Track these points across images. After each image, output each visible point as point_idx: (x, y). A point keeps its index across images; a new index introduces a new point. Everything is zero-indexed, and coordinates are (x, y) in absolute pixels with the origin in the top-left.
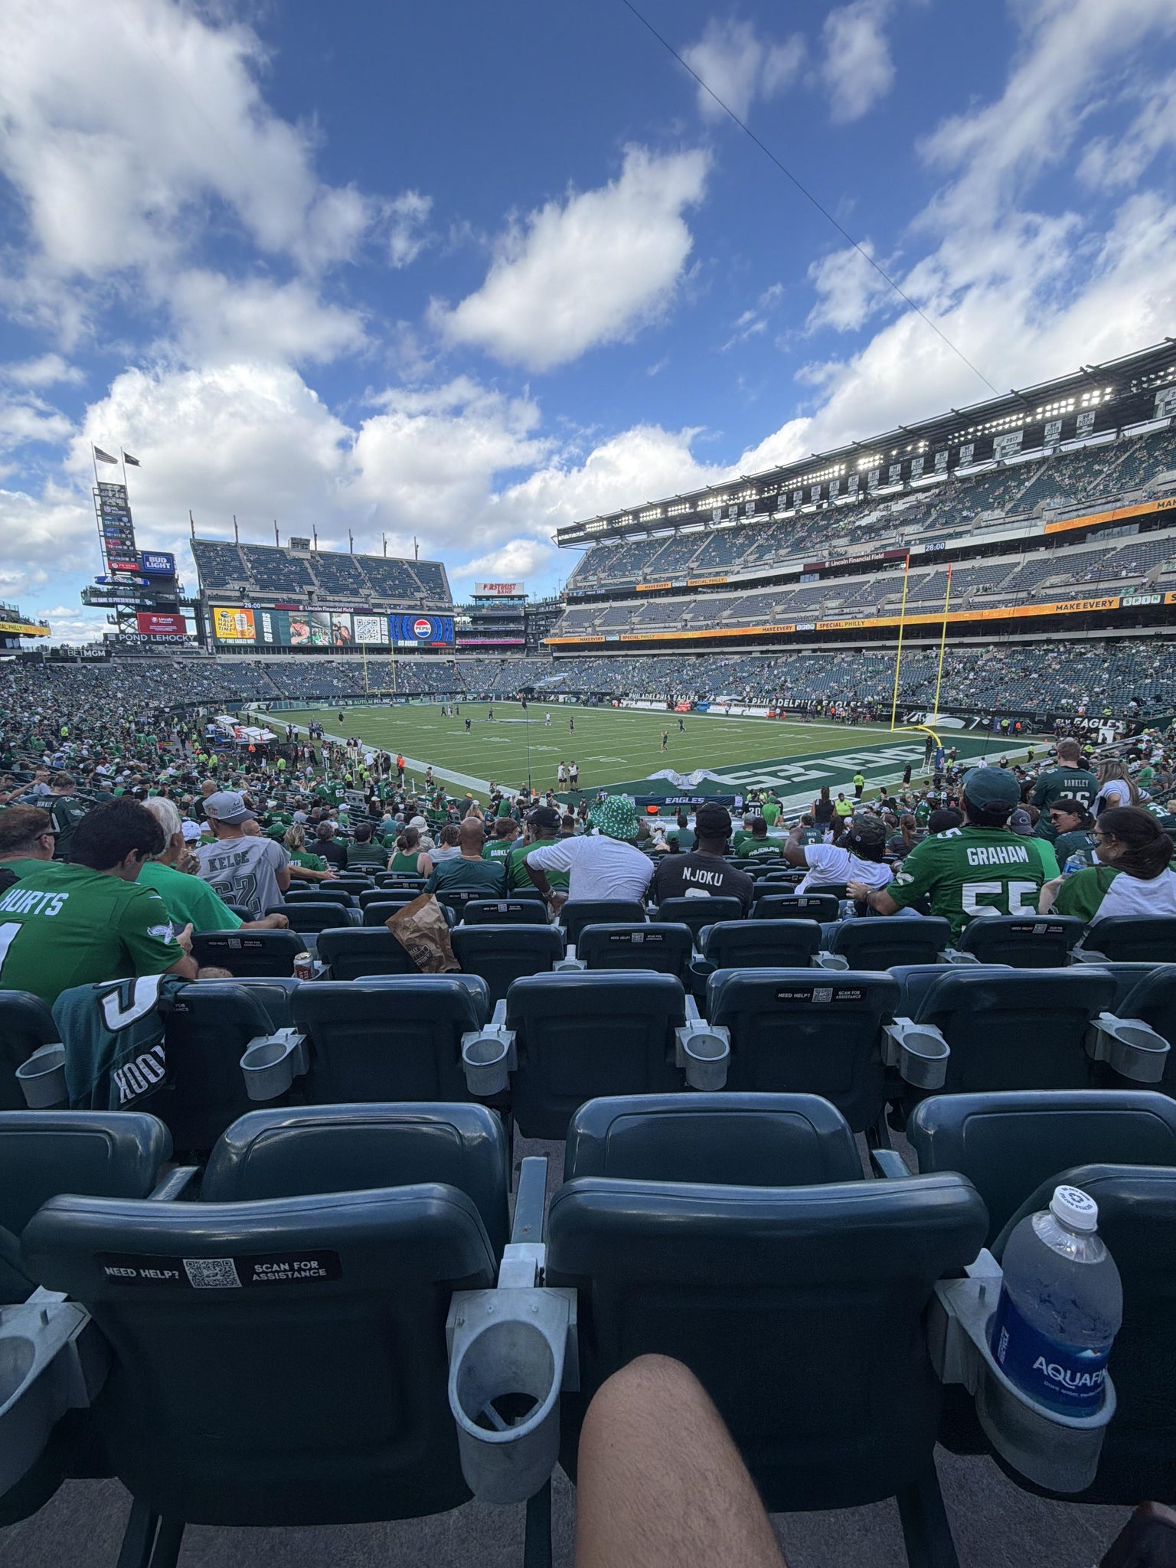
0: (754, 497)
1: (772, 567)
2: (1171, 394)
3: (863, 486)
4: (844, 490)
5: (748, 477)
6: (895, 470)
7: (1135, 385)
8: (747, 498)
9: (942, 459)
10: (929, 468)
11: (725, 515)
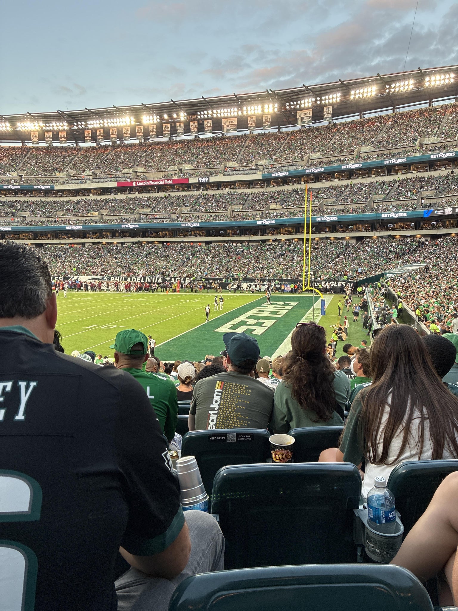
0: (66, 128)
1: (92, 182)
2: (303, 114)
3: (146, 134)
4: (133, 135)
5: (63, 112)
6: (166, 128)
7: (288, 106)
8: (61, 128)
9: (194, 126)
10: (187, 130)
11: (42, 138)
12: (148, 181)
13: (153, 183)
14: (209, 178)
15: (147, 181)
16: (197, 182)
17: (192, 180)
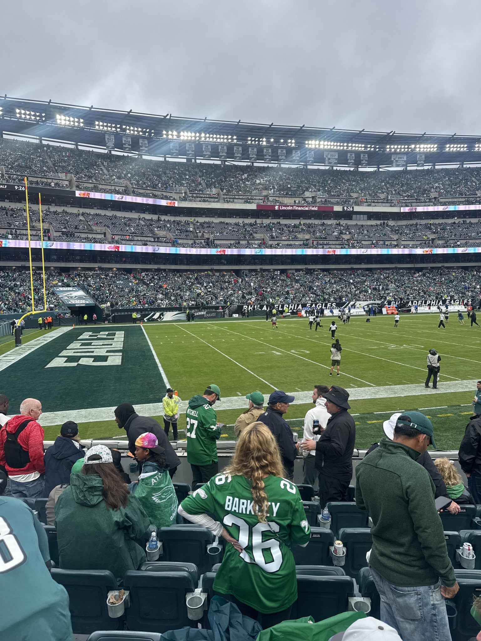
12: (293, 206)
13: (297, 208)
14: (353, 208)
15: (291, 206)
16: (341, 210)
17: (338, 208)
